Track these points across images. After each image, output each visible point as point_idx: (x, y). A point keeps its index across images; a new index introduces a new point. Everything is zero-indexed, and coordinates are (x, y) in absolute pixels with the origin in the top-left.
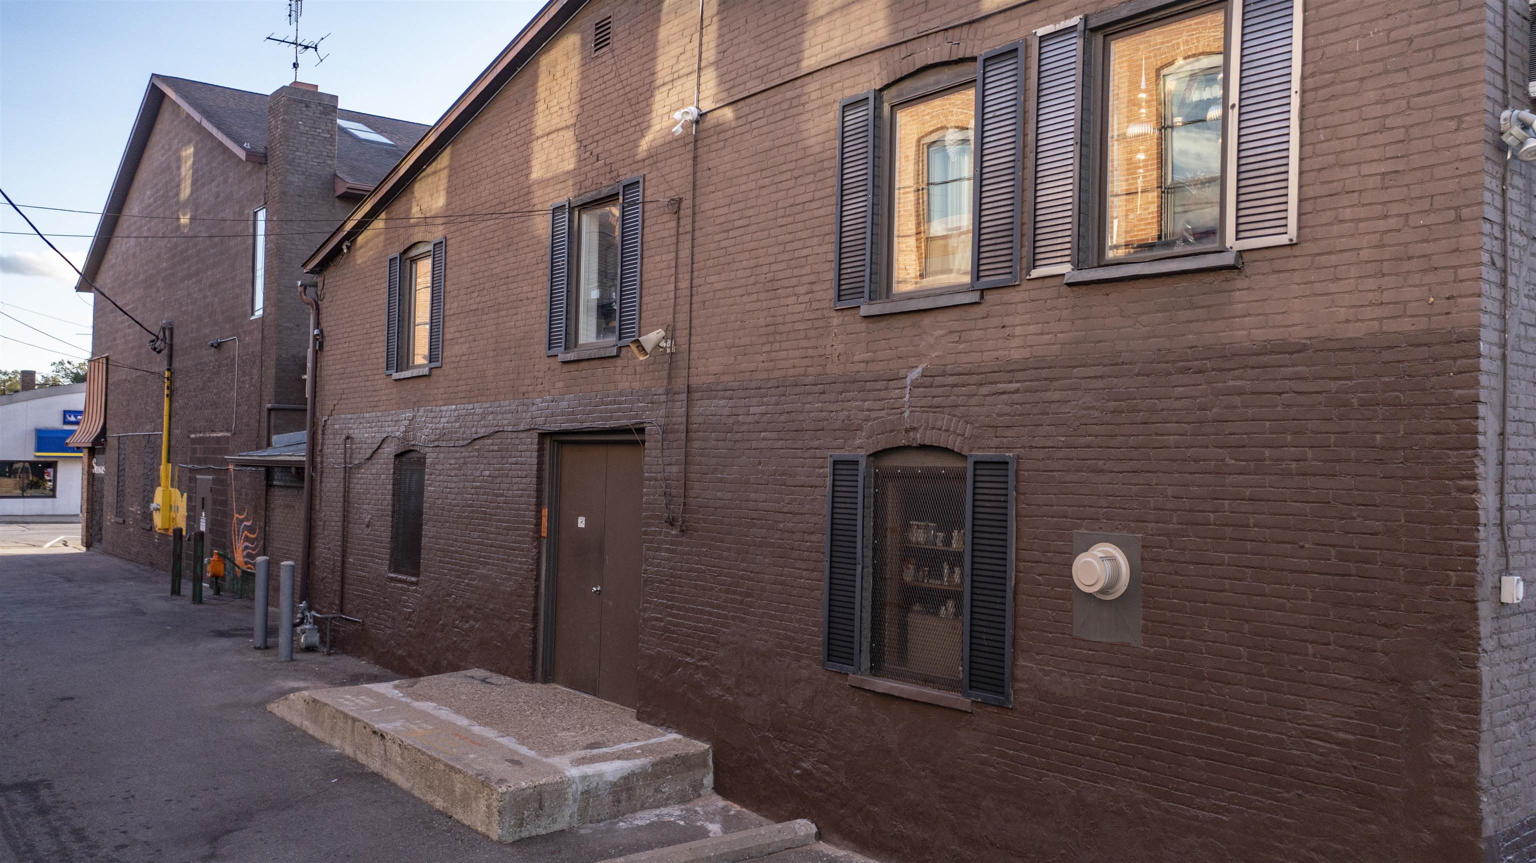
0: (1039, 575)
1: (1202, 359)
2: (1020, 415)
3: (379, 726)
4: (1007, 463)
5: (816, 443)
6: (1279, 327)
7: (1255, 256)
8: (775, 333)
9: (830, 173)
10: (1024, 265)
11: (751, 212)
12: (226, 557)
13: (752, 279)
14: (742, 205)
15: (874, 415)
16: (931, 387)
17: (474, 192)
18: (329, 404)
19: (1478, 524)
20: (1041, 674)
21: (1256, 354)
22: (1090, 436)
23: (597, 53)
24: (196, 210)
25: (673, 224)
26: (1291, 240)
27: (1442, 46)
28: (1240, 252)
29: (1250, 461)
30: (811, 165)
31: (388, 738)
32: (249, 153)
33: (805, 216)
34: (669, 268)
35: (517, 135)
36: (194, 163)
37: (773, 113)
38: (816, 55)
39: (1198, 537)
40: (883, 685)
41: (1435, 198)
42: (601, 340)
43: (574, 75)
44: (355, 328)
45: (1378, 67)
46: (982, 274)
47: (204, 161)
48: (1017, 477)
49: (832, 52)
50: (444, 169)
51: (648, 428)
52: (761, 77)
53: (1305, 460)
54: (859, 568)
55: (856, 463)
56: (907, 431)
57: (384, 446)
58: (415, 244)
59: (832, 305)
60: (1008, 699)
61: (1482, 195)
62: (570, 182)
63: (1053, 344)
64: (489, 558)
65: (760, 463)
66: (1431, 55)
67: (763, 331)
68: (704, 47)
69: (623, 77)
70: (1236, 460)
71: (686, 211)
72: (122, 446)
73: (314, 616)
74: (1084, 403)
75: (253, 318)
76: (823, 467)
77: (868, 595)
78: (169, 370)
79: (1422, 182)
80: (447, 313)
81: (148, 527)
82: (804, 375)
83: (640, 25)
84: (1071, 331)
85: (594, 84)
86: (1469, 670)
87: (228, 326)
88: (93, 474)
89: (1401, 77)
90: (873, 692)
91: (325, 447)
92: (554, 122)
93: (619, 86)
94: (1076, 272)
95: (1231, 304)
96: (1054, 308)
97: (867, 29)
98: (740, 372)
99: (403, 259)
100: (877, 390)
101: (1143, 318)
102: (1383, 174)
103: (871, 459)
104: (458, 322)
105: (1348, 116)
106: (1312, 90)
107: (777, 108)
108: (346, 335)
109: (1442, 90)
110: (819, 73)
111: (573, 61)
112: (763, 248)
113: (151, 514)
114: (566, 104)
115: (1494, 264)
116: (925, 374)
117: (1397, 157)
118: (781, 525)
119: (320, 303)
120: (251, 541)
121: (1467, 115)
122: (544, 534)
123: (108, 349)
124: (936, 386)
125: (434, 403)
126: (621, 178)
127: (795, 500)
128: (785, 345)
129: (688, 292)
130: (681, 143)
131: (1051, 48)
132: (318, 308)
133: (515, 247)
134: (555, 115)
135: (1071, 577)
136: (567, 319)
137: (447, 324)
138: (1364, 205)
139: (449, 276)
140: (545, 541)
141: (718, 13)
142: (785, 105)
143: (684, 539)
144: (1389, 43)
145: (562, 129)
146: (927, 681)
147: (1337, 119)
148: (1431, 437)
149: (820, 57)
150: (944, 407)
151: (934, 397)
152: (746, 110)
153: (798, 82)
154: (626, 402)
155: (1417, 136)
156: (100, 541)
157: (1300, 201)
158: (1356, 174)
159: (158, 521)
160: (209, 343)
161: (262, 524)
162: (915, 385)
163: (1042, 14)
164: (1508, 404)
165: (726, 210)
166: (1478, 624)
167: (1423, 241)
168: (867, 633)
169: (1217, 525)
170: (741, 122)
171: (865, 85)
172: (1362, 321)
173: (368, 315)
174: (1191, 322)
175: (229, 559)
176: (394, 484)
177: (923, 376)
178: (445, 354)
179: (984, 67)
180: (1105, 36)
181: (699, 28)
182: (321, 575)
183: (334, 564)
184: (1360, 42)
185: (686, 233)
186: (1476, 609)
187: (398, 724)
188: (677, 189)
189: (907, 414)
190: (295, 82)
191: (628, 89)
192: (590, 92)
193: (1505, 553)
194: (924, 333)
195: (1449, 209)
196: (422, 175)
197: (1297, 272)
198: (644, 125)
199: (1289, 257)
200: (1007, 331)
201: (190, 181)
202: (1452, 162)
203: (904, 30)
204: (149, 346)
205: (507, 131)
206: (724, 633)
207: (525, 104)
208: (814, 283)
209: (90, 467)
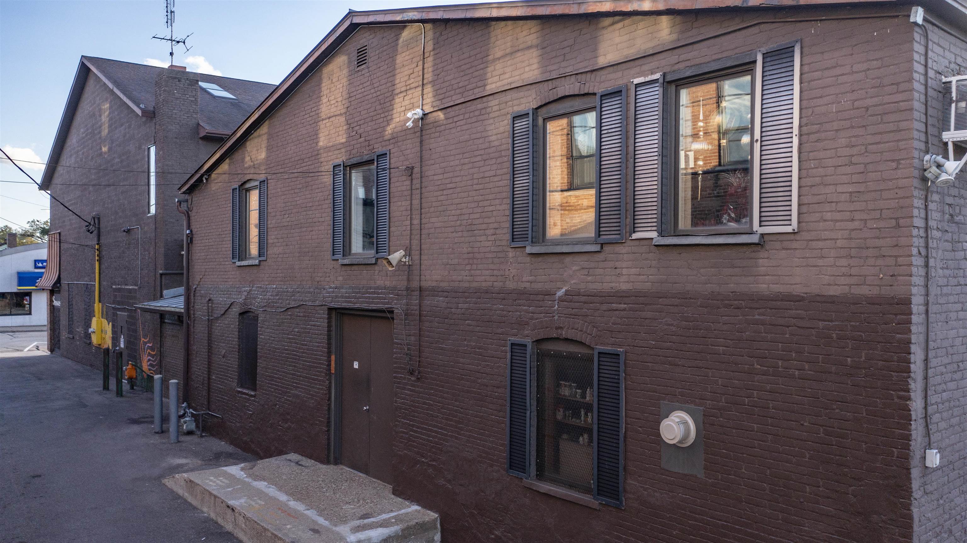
0: (640, 427)
1: (739, 300)
2: (626, 325)
3: (231, 503)
4: (619, 355)
5: (500, 331)
6: (787, 284)
7: (771, 238)
8: (473, 258)
9: (506, 159)
10: (628, 230)
11: (458, 179)
12: (137, 366)
13: (458, 222)
14: (451, 175)
15: (536, 316)
16: (571, 302)
17: (284, 150)
18: (198, 278)
19: (911, 420)
20: (642, 489)
21: (772, 300)
22: (670, 342)
23: (359, 68)
24: (112, 143)
25: (408, 183)
26: (794, 230)
27: (886, 113)
28: (762, 234)
29: (770, 367)
30: (493, 153)
31: (236, 511)
32: (143, 111)
33: (491, 185)
34: (406, 210)
35: (310, 117)
36: (110, 113)
37: (469, 118)
38: (496, 83)
39: (738, 413)
40: (545, 487)
41: (883, 211)
42: (365, 252)
43: (344, 81)
44: (212, 231)
45: (847, 124)
46: (601, 233)
47: (116, 113)
48: (625, 363)
49: (506, 82)
50: (264, 134)
51: (396, 311)
52: (462, 93)
53: (804, 370)
54: (528, 413)
55: (525, 346)
56: (557, 328)
57: (232, 307)
58: (248, 180)
59: (509, 244)
60: (621, 503)
61: (912, 212)
62: (343, 150)
63: (647, 282)
64: (299, 384)
65: (465, 340)
66: (880, 119)
67: (466, 256)
68: (426, 71)
69: (375, 85)
70: (760, 366)
71: (416, 175)
72: (70, 290)
73: (192, 413)
74: (666, 321)
75: (149, 215)
76: (505, 346)
77: (534, 429)
78: (98, 244)
79: (875, 200)
80: (269, 226)
81: (88, 342)
82: (492, 287)
83: (385, 53)
84: (656, 275)
85: (357, 88)
86: (905, 511)
87: (134, 219)
88: (53, 306)
89: (861, 131)
90: (538, 492)
91: (196, 304)
92: (332, 110)
93: (373, 91)
94: (660, 238)
95: (757, 267)
96: (647, 259)
97: (527, 69)
98: (452, 281)
99: (241, 189)
100: (537, 301)
101: (702, 270)
102: (851, 192)
103: (535, 343)
104: (276, 233)
105: (829, 153)
106: (807, 134)
107: (472, 114)
108: (207, 234)
109: (887, 142)
110: (497, 95)
111: (344, 72)
112: (465, 203)
113: (90, 334)
114: (340, 99)
115: (920, 253)
116: (568, 293)
117: (860, 183)
118: (480, 381)
119: (190, 213)
120: (153, 356)
121: (903, 159)
122: (333, 371)
123: (60, 227)
124: (575, 302)
125: (263, 283)
126: (375, 150)
127: (488, 365)
128: (480, 267)
129: (418, 227)
130: (412, 131)
131: (643, 93)
132: (189, 217)
133: (310, 188)
134: (333, 106)
135: (659, 430)
136: (344, 237)
137: (269, 233)
138: (839, 211)
139: (270, 203)
140: (333, 376)
141: (434, 49)
142: (477, 113)
143: (419, 384)
144: (854, 109)
145: (338, 115)
146: (571, 486)
147: (822, 154)
148: (881, 362)
149: (499, 84)
150: (579, 316)
151: (573, 309)
152: (452, 114)
153: (484, 99)
154: (381, 293)
155: (871, 170)
156: (59, 348)
157: (799, 205)
158: (834, 191)
159: (95, 340)
160: (122, 229)
161: (159, 346)
162: (561, 300)
163: (637, 69)
164: (930, 339)
165: (441, 177)
166: (911, 483)
167: (875, 238)
168: (534, 453)
169: (751, 406)
170: (450, 121)
171: (527, 105)
172: (838, 285)
173: (220, 223)
174: (733, 276)
175: (139, 368)
176: (239, 332)
177: (566, 295)
178: (268, 252)
179: (601, 101)
180: (676, 86)
181: (422, 58)
182: (195, 385)
183: (203, 379)
184: (836, 107)
185: (417, 189)
186: (910, 473)
187: (243, 501)
188: (410, 160)
189: (556, 318)
190: (172, 66)
191: (378, 93)
192: (355, 93)
193: (928, 434)
194: (566, 267)
195: (891, 218)
196: (251, 137)
197: (798, 251)
198: (389, 118)
199: (792, 240)
200: (618, 271)
201: (107, 125)
202: (893, 189)
203: (550, 71)
204: (85, 229)
205: (304, 113)
206: (445, 445)
207: (315, 96)
208: (497, 229)
209: (51, 301)
